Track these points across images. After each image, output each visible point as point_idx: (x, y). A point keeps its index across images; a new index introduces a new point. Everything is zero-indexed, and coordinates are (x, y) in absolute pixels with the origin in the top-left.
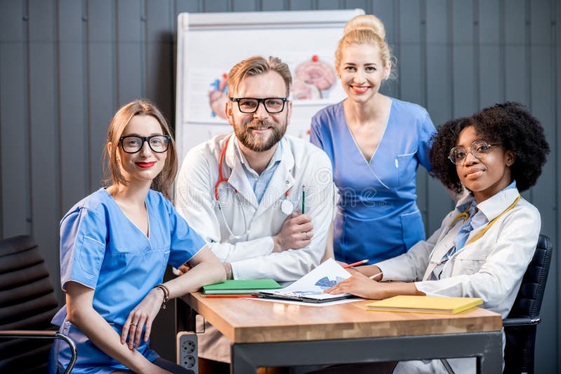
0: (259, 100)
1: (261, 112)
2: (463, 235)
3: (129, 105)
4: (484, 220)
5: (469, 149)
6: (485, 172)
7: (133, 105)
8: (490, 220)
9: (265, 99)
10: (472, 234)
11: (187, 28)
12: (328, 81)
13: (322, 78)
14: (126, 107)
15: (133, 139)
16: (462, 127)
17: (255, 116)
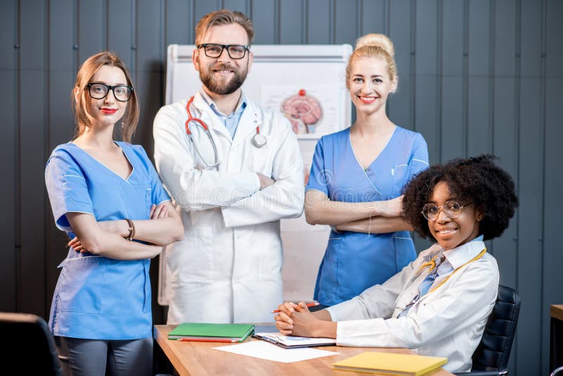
0: (224, 47)
1: (225, 58)
2: (428, 283)
3: (96, 56)
4: (450, 268)
5: (442, 207)
6: (458, 230)
7: (101, 56)
8: (455, 268)
9: (229, 46)
10: (437, 280)
11: (176, 60)
12: (314, 115)
13: (308, 113)
14: (93, 57)
15: (100, 86)
16: (436, 181)
17: (219, 60)
